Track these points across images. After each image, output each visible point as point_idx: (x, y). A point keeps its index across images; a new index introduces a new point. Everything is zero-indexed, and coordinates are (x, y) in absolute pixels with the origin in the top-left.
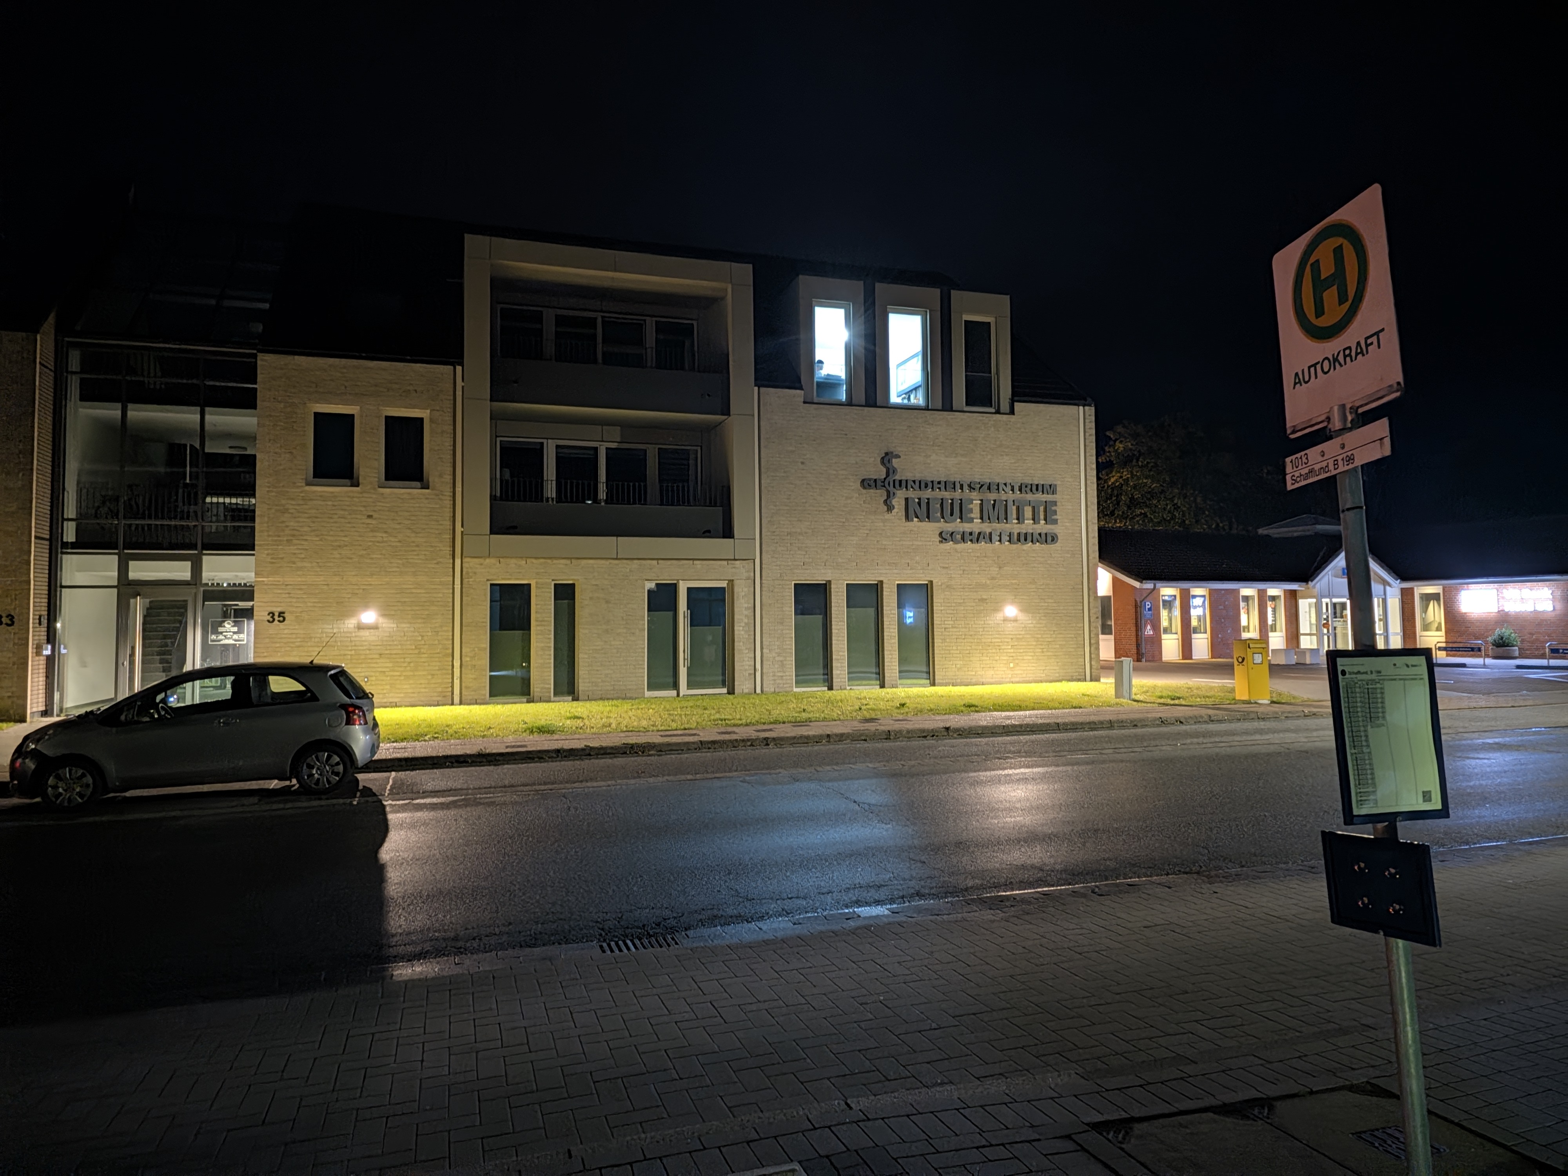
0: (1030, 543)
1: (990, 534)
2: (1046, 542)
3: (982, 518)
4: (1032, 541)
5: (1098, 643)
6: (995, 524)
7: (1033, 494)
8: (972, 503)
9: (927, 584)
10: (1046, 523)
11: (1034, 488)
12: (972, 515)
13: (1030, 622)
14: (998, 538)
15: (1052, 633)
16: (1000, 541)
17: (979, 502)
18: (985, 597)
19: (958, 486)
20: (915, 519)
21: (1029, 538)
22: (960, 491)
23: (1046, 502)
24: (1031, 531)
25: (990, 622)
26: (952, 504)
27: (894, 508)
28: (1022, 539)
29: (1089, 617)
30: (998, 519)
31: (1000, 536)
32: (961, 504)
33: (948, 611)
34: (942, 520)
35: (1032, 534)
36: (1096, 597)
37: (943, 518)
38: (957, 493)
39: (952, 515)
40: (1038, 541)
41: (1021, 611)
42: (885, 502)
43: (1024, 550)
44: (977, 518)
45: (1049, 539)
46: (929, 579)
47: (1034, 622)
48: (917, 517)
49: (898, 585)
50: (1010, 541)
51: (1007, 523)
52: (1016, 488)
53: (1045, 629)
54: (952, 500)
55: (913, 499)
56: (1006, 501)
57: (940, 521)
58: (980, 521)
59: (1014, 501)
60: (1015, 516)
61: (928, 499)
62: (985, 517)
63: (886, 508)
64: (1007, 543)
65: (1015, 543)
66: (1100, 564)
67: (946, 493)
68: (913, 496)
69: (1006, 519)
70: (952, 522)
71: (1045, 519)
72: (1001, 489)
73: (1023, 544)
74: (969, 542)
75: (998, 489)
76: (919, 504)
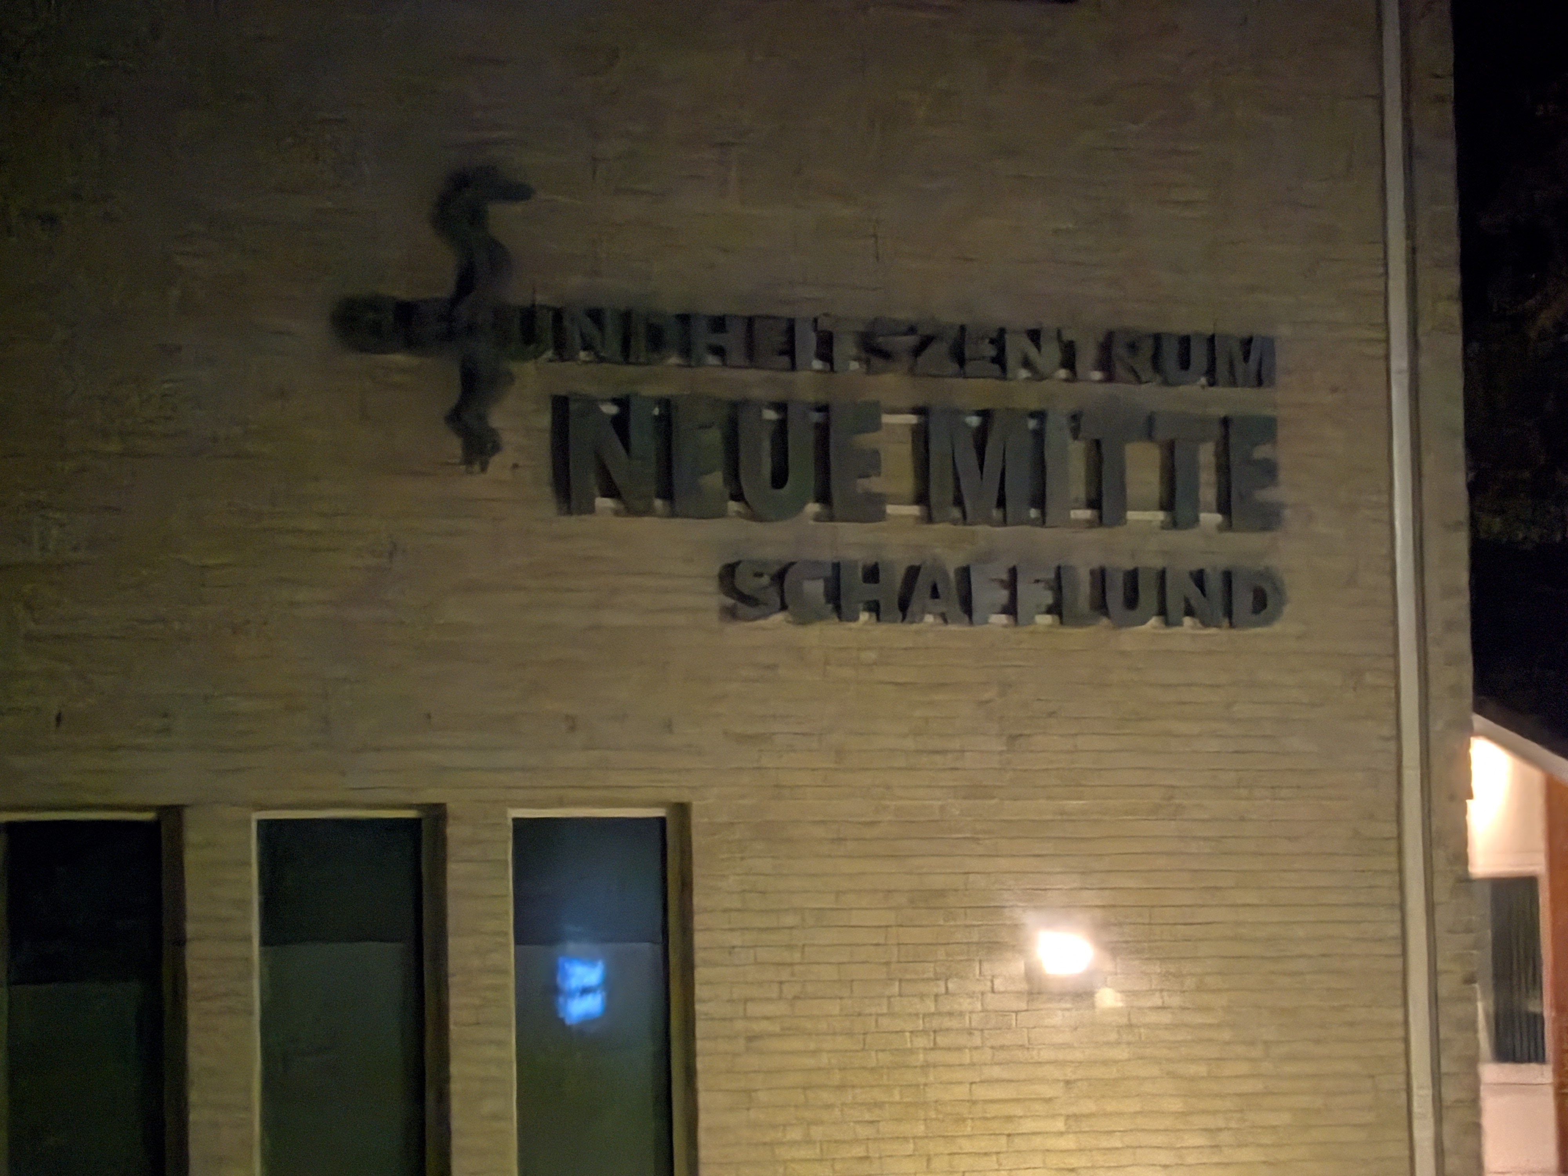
0: (1154, 621)
1: (965, 573)
2: (1229, 613)
3: (922, 498)
4: (1162, 612)
5: (1474, 1103)
6: (982, 529)
7: (1166, 383)
8: (876, 426)
9: (662, 821)
10: (1228, 526)
11: (1171, 352)
12: (875, 485)
13: (1157, 1001)
14: (1003, 595)
15: (1257, 1052)
16: (1011, 609)
17: (912, 419)
18: (938, 882)
19: (807, 341)
20: (604, 503)
21: (1148, 596)
22: (817, 364)
23: (1226, 422)
24: (1158, 563)
25: (965, 1004)
26: (781, 430)
27: (496, 448)
28: (1116, 596)
29: (1433, 973)
30: (1001, 503)
31: (1012, 583)
32: (823, 432)
33: (763, 955)
34: (733, 506)
35: (1162, 575)
36: (1465, 881)
37: (738, 496)
38: (802, 377)
39: (779, 479)
40: (1189, 612)
41: (1113, 950)
42: (455, 418)
43: (1124, 654)
44: (898, 500)
45: (1243, 600)
46: (674, 795)
47: (1176, 1001)
48: (610, 491)
49: (520, 824)
50: (1055, 609)
51: (1042, 521)
52: (1087, 355)
53: (1227, 1035)
54: (781, 407)
55: (591, 403)
56: (1040, 415)
57: (721, 514)
58: (915, 510)
59: (1075, 418)
60: (1079, 489)
61: (666, 403)
62: (941, 492)
63: (454, 446)
64: (1045, 620)
65: (1079, 621)
66: (1479, 721)
67: (751, 375)
68: (591, 390)
69: (1039, 500)
70: (780, 517)
71: (1224, 506)
72: (1012, 358)
73: (1121, 624)
74: (864, 617)
75: (1000, 360)
76: (621, 424)
